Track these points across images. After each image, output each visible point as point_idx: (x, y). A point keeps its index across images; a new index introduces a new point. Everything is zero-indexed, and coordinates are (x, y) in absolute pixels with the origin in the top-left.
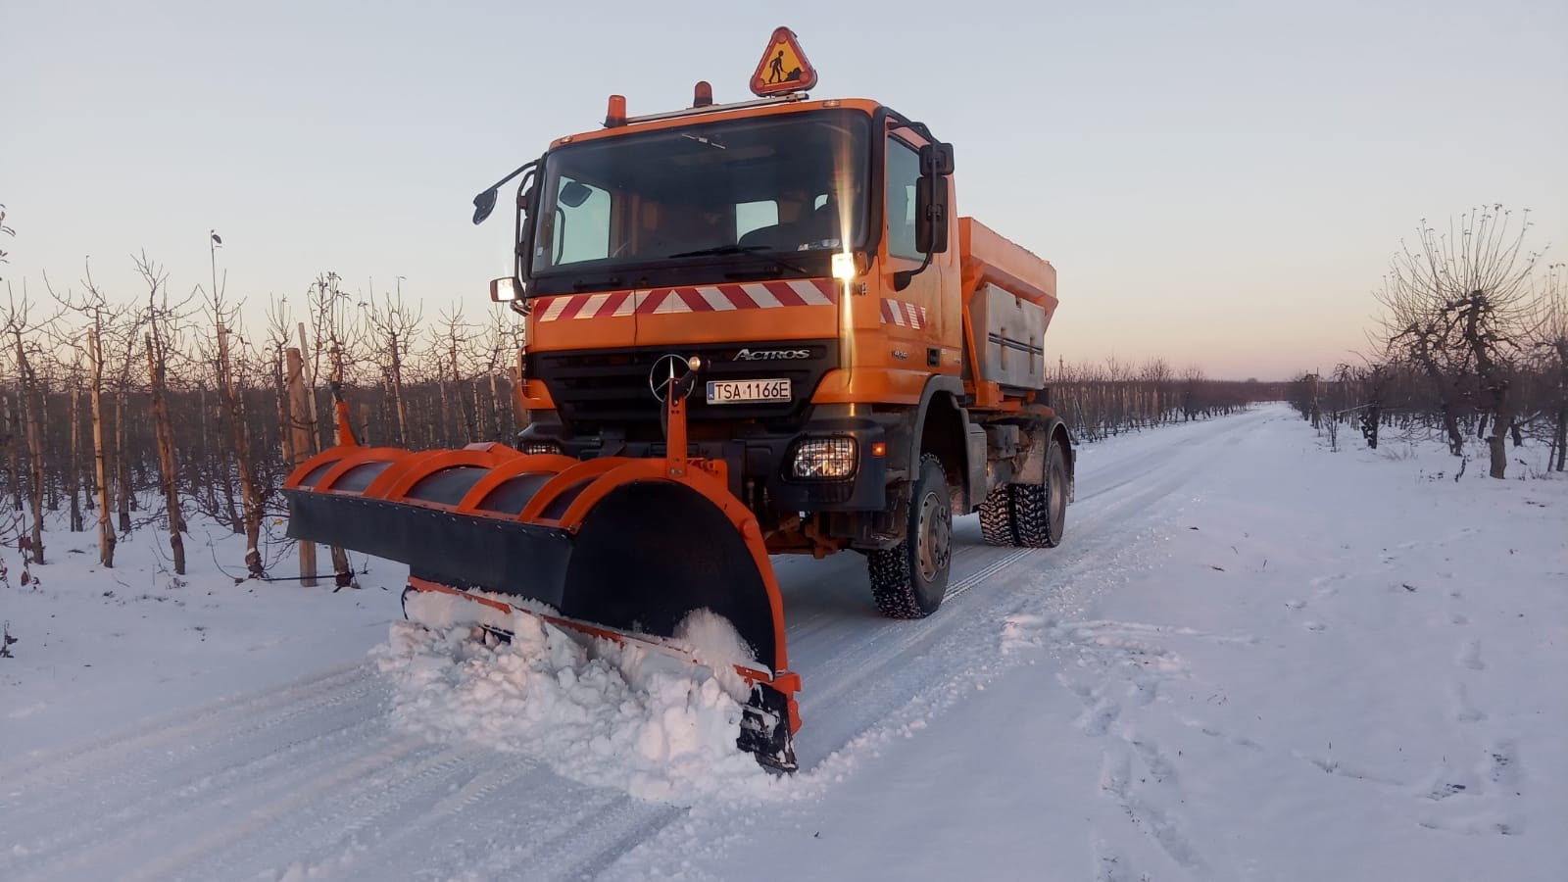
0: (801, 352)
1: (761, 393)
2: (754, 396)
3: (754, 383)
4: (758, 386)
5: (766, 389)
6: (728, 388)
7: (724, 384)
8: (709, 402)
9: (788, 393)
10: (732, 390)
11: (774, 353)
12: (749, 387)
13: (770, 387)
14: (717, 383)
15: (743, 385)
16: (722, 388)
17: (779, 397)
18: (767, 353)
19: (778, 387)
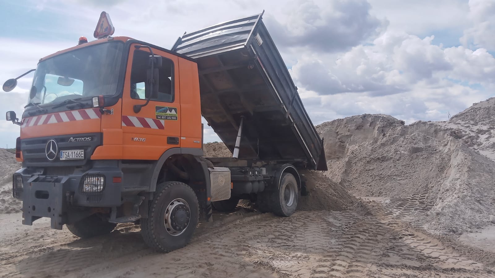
0: (88, 138)
1: (75, 156)
2: (74, 157)
3: (73, 151)
4: (74, 153)
5: (77, 154)
6: (66, 153)
7: (65, 152)
8: (61, 159)
9: (83, 155)
10: (67, 154)
11: (80, 139)
12: (72, 153)
13: (78, 153)
14: (63, 151)
15: (70, 152)
16: (65, 153)
17: (80, 157)
18: (78, 139)
19: (80, 153)
